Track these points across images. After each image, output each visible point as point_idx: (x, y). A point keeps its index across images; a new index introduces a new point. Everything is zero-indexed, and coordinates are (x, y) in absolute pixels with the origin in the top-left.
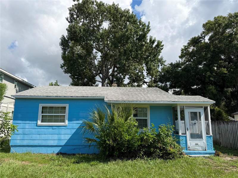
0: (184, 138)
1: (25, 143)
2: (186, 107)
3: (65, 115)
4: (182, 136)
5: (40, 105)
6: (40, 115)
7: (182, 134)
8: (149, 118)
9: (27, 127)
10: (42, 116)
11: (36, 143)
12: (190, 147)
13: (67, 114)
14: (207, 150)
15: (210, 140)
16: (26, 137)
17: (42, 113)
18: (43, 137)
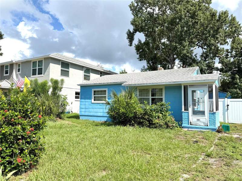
0: (187, 114)
1: (86, 114)
2: (189, 86)
3: (106, 96)
4: (184, 112)
5: (92, 89)
6: (93, 96)
7: (185, 110)
8: (163, 97)
9: (87, 104)
10: (94, 97)
11: (91, 114)
12: (191, 122)
13: (107, 95)
14: (208, 125)
15: (213, 117)
16: (87, 110)
17: (94, 95)
18: (95, 110)
